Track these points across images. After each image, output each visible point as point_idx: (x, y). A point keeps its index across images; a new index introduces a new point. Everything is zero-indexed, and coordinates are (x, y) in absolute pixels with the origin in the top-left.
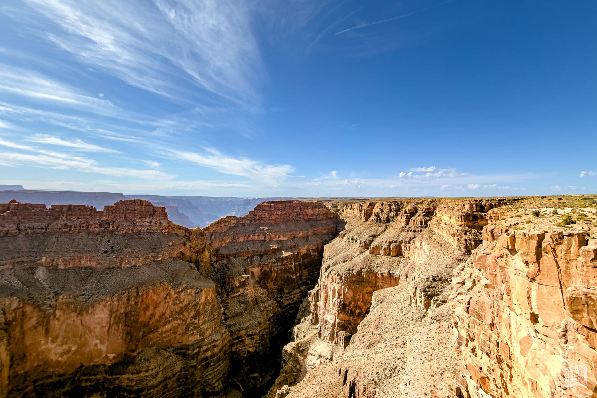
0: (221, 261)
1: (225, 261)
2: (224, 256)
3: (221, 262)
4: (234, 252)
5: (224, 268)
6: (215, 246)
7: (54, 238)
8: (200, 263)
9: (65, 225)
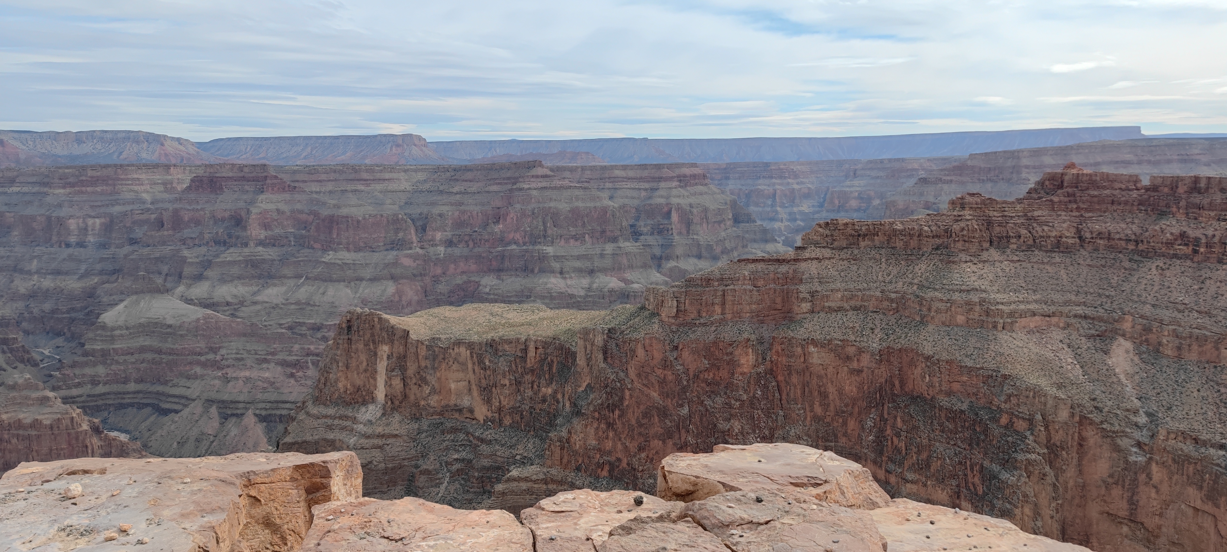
7: (1154, 269)
9: (1183, 235)
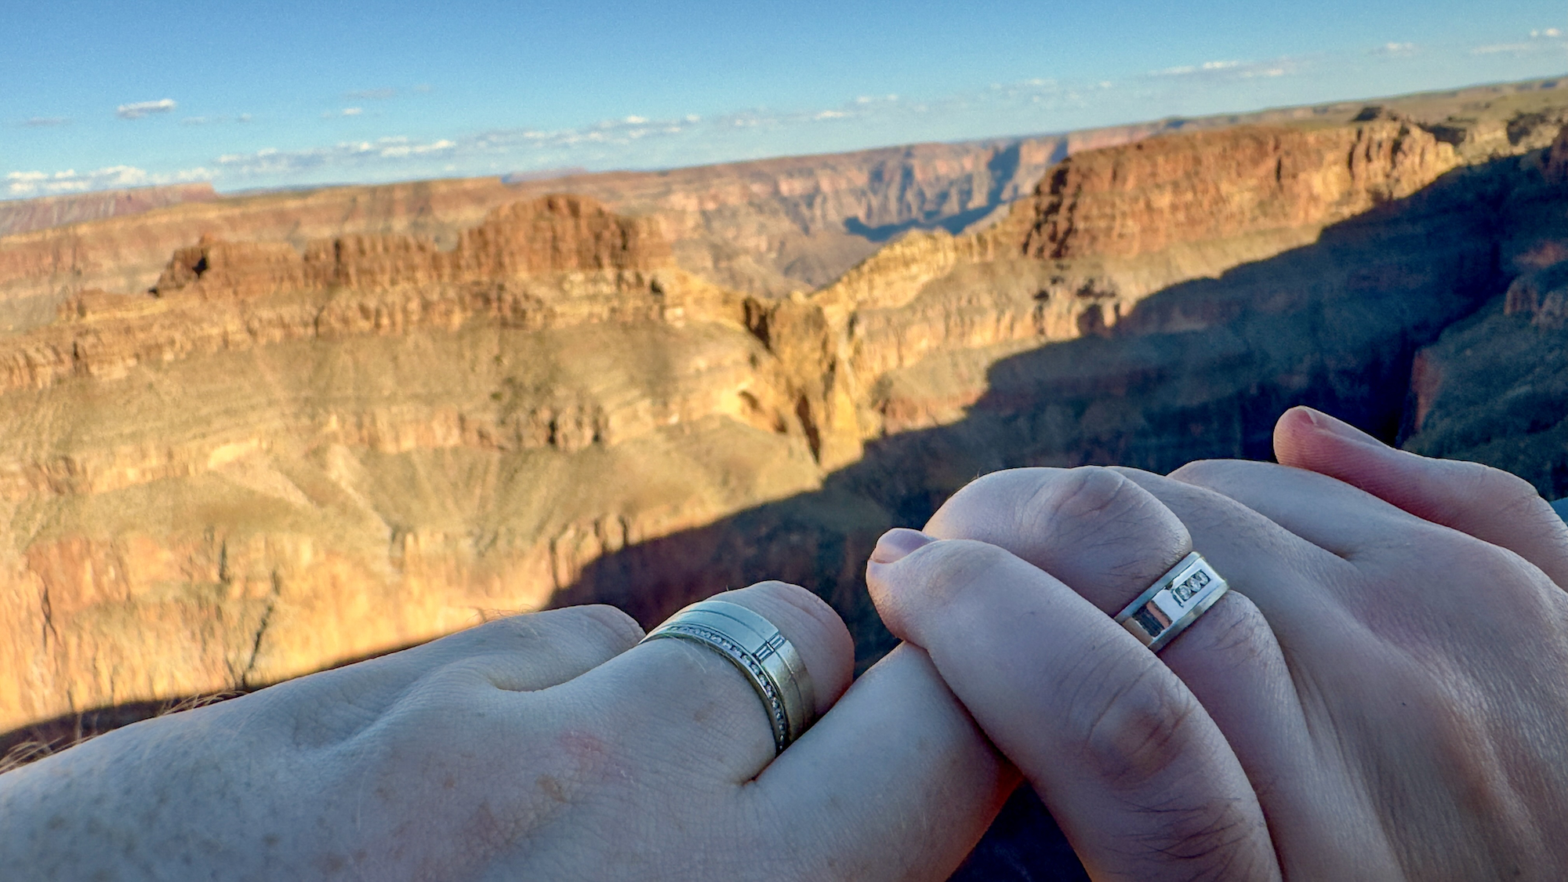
6: (872, 369)
7: (343, 354)
8: (822, 434)
9: (362, 308)
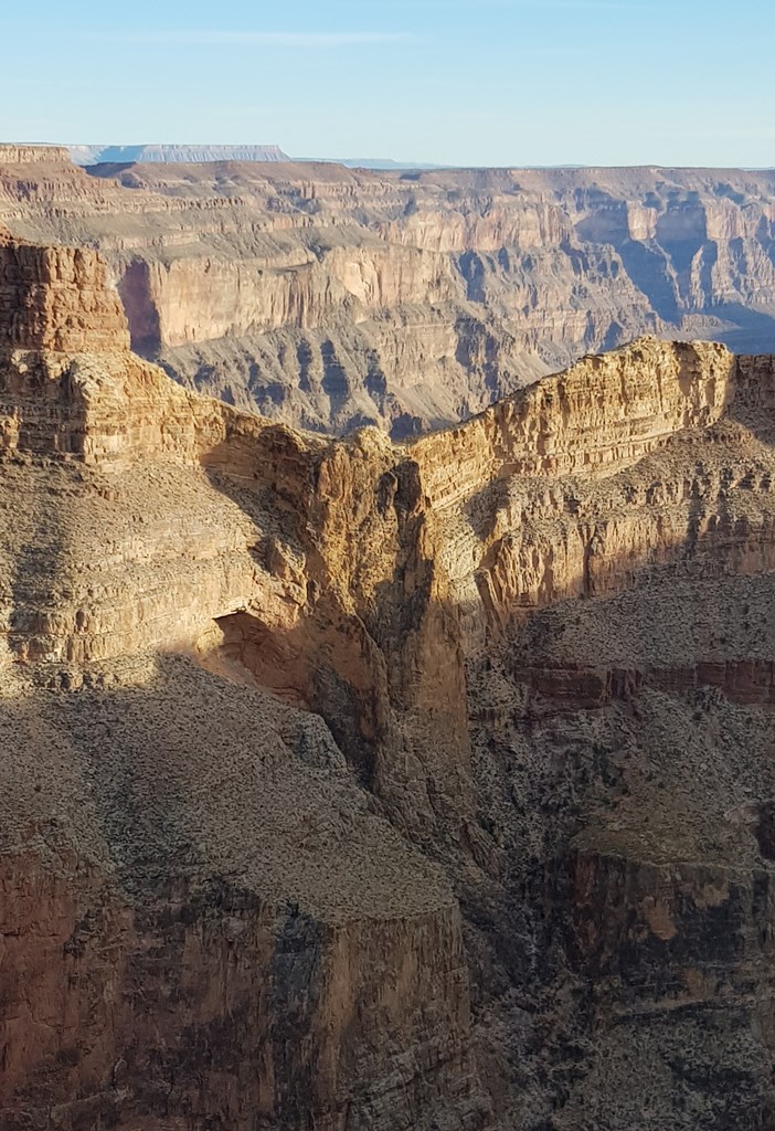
0: (569, 719)
1: (594, 727)
2: (594, 682)
3: (563, 728)
4: (688, 656)
5: (584, 779)
8: (389, 715)
